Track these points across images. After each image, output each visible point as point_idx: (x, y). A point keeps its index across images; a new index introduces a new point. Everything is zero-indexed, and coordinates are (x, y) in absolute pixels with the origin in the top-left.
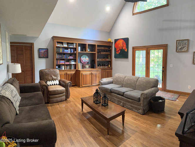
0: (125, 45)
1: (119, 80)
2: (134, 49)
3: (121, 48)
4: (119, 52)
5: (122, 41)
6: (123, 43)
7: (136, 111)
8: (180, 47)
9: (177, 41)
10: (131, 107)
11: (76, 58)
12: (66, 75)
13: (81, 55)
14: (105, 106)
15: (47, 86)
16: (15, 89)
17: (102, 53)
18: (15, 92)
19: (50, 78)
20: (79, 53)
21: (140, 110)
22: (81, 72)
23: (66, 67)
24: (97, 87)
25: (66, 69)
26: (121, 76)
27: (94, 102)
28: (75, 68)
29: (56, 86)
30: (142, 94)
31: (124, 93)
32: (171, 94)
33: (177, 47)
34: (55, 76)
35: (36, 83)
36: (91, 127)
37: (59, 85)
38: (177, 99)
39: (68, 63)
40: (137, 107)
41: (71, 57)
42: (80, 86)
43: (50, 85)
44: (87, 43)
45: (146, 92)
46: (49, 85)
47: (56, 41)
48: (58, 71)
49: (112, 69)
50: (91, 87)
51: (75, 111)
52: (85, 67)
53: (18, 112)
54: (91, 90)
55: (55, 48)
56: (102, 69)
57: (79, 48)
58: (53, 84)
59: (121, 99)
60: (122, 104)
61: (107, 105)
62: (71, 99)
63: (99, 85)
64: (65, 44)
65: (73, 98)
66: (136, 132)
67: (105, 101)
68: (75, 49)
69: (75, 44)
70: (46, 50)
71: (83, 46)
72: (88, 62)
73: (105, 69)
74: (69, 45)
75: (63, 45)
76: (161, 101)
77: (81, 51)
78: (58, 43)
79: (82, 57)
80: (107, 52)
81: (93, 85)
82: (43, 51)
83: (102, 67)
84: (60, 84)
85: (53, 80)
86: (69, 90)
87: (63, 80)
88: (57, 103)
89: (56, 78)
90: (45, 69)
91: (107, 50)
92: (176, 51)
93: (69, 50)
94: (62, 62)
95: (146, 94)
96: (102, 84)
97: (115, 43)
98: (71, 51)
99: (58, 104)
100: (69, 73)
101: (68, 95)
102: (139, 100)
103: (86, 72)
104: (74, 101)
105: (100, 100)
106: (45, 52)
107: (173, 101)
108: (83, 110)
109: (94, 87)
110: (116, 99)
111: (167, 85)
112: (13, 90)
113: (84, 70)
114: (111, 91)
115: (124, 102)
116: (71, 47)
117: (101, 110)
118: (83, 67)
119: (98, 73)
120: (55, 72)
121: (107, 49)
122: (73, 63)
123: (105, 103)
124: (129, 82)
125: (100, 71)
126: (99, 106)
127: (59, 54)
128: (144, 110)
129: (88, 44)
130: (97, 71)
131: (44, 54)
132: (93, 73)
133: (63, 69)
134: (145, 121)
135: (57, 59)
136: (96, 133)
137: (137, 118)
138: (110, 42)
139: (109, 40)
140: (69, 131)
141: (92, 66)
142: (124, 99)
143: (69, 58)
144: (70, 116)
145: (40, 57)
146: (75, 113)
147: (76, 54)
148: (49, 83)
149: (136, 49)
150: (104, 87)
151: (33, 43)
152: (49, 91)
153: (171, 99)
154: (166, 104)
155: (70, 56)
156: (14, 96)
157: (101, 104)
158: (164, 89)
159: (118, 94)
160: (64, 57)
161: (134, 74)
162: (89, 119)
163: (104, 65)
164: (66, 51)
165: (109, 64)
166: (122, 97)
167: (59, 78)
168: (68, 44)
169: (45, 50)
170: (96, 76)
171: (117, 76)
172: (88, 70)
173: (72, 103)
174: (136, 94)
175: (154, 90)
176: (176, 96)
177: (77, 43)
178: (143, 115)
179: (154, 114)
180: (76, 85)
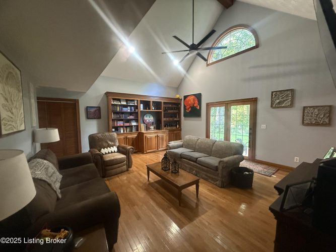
0: (197, 102)
1: (190, 143)
2: (209, 106)
3: (192, 106)
4: (190, 110)
5: (194, 97)
6: (194, 100)
7: (213, 182)
8: (278, 101)
9: (272, 92)
10: (206, 177)
11: (138, 117)
12: (126, 140)
13: (143, 114)
14: (175, 173)
15: (101, 156)
16: (51, 165)
17: (169, 111)
18: (52, 169)
19: (105, 144)
20: (141, 112)
21: (217, 181)
22: (145, 135)
23: (125, 129)
24: (165, 152)
25: (125, 132)
26: (193, 138)
27: (162, 169)
28: (137, 130)
29: (114, 154)
30: (220, 162)
31: (197, 158)
32: (264, 166)
33: (272, 101)
34: (111, 141)
35: (83, 152)
36: (160, 198)
37: (117, 152)
38: (273, 174)
39: (127, 124)
40: (214, 177)
41: (131, 117)
42: (144, 151)
43: (106, 153)
44: (152, 100)
45: (225, 159)
46: (104, 153)
47: (110, 97)
48: (115, 134)
49: (181, 130)
50: (157, 153)
51: (140, 181)
52: (150, 129)
53: (60, 196)
54: (158, 156)
55: (111, 107)
56: (170, 131)
57: (142, 105)
58: (110, 152)
59: (194, 166)
60: (194, 172)
61: (178, 172)
62: (133, 168)
63: (167, 149)
64: (123, 101)
65: (137, 167)
66: (214, 207)
67: (175, 167)
68: (136, 107)
69: (136, 102)
70: (98, 108)
71: (147, 104)
72: (153, 123)
73: (173, 131)
74: (129, 102)
75: (120, 102)
76: (247, 173)
77: (144, 109)
78: (114, 99)
79: (145, 117)
80: (174, 109)
81: (160, 149)
82: (93, 110)
83: (169, 128)
84: (119, 151)
85: (110, 146)
86: (131, 158)
87: (123, 145)
88: (116, 176)
89: (113, 143)
90: (98, 134)
91: (175, 108)
92: (272, 106)
93: (129, 108)
94: (120, 123)
95: (227, 162)
96: (171, 148)
97: (184, 100)
98: (131, 109)
99: (118, 177)
100: (129, 136)
101: (130, 164)
102: (216, 168)
103: (151, 134)
104: (137, 170)
105: (169, 166)
106: (95, 111)
107: (267, 177)
108: (150, 179)
109: (161, 153)
110: (187, 166)
111: (256, 154)
112: (49, 166)
113: (148, 132)
114: (181, 157)
115: (197, 170)
116: (131, 104)
117: (170, 177)
118: (147, 128)
119: (165, 135)
120: (111, 136)
121: (174, 106)
122: (134, 124)
123: (175, 170)
124: (203, 146)
125: (168, 132)
126: (169, 173)
127: (116, 113)
128: (223, 182)
129: (153, 102)
130: (164, 133)
131: (94, 114)
132: (159, 135)
133: (122, 132)
134: (224, 196)
135: (113, 120)
136: (166, 204)
137: (214, 190)
138: (178, 99)
139: (178, 96)
140: (134, 206)
141: (158, 127)
142: (198, 166)
143: (128, 118)
144: (134, 188)
145: (88, 118)
146: (139, 184)
147: (137, 113)
148: (104, 151)
149: (211, 106)
150: (173, 152)
151: (78, 100)
152: (104, 161)
153: (263, 173)
154: (255, 179)
155: (130, 115)
156: (50, 175)
157: (171, 171)
158: (252, 159)
159: (189, 160)
160: (123, 117)
161: (208, 136)
162: (157, 190)
163: (172, 126)
164: (125, 109)
165: (177, 124)
166: (195, 164)
167: (117, 144)
168: (127, 101)
169: (96, 109)
170: (162, 138)
171: (188, 138)
172: (153, 132)
173: (135, 173)
174: (213, 161)
175: (237, 158)
176: (272, 170)
177: (139, 99)
178: (221, 187)
179: (237, 189)
180: (139, 152)
